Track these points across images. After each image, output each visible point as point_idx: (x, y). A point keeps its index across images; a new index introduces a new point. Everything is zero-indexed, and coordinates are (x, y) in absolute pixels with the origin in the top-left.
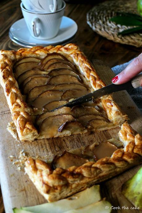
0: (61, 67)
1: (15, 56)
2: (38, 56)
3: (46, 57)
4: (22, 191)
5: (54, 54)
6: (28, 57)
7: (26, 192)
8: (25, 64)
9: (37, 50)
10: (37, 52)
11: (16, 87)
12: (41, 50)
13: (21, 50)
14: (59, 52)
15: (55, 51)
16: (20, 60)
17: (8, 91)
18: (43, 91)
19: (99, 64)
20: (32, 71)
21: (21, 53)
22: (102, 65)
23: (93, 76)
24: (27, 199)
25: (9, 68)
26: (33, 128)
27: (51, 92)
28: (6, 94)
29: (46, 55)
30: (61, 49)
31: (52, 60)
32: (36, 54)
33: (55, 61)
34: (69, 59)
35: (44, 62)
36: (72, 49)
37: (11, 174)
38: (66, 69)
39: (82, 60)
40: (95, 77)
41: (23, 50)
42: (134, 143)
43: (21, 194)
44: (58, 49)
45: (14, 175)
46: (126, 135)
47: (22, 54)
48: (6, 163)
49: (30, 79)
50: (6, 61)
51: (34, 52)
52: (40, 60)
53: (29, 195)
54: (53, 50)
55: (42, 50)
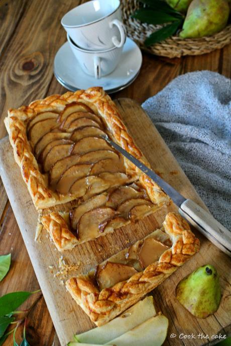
0: (84, 124)
1: (27, 115)
2: (55, 108)
3: (65, 109)
4: (71, 311)
5: (74, 104)
6: (42, 113)
7: (75, 312)
8: (40, 123)
9: (52, 102)
10: (53, 104)
11: (35, 169)
12: (57, 102)
13: (33, 104)
14: (80, 100)
15: (75, 100)
16: (33, 118)
17: (27, 175)
18: (67, 166)
19: (130, 107)
20: (51, 134)
21: (33, 109)
22: (133, 107)
23: (124, 139)
24: (78, 322)
25: (23, 136)
26: (71, 236)
27: (77, 168)
28: (25, 179)
29: (65, 106)
30: (81, 96)
31: (72, 115)
32: (52, 107)
33: (76, 116)
34: (93, 108)
35: (64, 117)
36: (95, 95)
37: (55, 291)
38: (91, 126)
39: (109, 112)
40: (127, 141)
41: (35, 105)
42: (183, 242)
43: (70, 315)
44: (77, 96)
45: (58, 291)
46: (172, 227)
47: (35, 109)
48: (47, 276)
49: (49, 147)
50: (17, 125)
51: (49, 105)
52: (58, 115)
53: (79, 316)
54: (72, 98)
55: (58, 100)
